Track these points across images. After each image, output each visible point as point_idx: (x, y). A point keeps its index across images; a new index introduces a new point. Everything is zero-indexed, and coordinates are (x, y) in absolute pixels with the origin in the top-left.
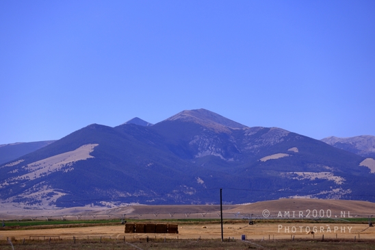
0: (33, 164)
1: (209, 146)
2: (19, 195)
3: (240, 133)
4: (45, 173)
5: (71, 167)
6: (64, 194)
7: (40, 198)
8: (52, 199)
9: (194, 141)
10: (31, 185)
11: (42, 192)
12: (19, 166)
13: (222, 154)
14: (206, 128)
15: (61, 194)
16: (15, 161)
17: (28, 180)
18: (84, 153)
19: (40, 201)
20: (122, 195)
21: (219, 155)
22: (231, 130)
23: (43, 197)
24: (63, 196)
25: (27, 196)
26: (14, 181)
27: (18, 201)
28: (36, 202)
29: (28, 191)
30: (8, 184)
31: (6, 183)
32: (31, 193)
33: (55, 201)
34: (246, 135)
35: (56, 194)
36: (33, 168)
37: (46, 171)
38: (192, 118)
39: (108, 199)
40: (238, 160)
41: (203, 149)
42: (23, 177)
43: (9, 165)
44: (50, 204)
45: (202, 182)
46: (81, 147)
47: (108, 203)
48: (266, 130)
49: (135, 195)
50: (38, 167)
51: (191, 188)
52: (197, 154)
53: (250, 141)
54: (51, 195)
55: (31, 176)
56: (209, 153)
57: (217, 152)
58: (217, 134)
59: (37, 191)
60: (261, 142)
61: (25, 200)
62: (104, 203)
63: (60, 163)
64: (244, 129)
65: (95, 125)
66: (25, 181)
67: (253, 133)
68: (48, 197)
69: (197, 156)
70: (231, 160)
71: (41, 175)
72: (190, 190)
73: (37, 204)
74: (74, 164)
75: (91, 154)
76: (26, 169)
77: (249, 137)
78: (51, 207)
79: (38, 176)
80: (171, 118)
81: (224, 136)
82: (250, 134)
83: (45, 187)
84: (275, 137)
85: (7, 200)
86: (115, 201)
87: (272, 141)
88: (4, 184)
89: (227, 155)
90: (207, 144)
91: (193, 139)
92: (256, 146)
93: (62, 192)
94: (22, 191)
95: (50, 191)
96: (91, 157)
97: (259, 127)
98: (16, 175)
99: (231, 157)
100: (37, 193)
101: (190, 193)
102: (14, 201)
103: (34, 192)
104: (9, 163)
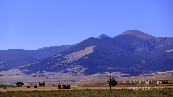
0: (67, 55)
1: (141, 46)
2: (66, 70)
3: (154, 40)
4: (75, 60)
5: (86, 56)
6: (86, 69)
7: (76, 71)
8: (81, 71)
9: (134, 44)
10: (70, 65)
11: (76, 68)
12: (61, 57)
13: (147, 50)
14: (139, 38)
15: (85, 69)
16: (58, 54)
17: (67, 63)
18: (90, 50)
19: (76, 72)
20: (111, 69)
21: (146, 50)
22: (150, 39)
23: (77, 70)
24: (86, 70)
25: (69, 70)
26: (61, 63)
27: (66, 72)
28: (74, 72)
29: (69, 68)
30: (59, 65)
31: (58, 64)
32: (71, 68)
33: (83, 72)
34: (157, 41)
35: (83, 69)
36: (68, 58)
37: (75, 59)
38: (132, 34)
39: (105, 71)
40: (155, 52)
41: (139, 48)
42: (65, 61)
43: (55, 56)
44: (81, 73)
45: (144, 62)
46: (87, 48)
47: (106, 73)
48: (166, 38)
49: (116, 68)
50: (70, 57)
51: (140, 65)
52: (136, 50)
53: (159, 44)
54: (80, 69)
55: (69, 61)
56: (141, 49)
57: (145, 49)
58: (144, 41)
59: (73, 68)
60: (164, 44)
61: (69, 72)
62: (104, 72)
63: (81, 55)
64: (155, 38)
65: (92, 38)
66: (66, 63)
67: (160, 40)
68: (80, 70)
69: (136, 51)
70: (152, 52)
71: (73, 60)
72: (140, 66)
73: (75, 73)
74: (87, 55)
75: (93, 51)
76: (65, 58)
77: (158, 42)
78: (82, 75)
79: (72, 61)
80: (122, 34)
81: (147, 41)
82: (158, 40)
83: (77, 66)
84: (170, 42)
85: (60, 72)
86: (108, 71)
87: (169, 43)
88: (57, 65)
89: (150, 50)
90: (140, 45)
91: (134, 43)
92: (162, 46)
93: (85, 68)
94: (66, 67)
95: (80, 67)
96: (94, 52)
97: (162, 37)
98: (61, 60)
99: (151, 51)
100: (74, 69)
101: (140, 67)
102: (64, 72)
103: (72, 68)
104: (55, 55)
